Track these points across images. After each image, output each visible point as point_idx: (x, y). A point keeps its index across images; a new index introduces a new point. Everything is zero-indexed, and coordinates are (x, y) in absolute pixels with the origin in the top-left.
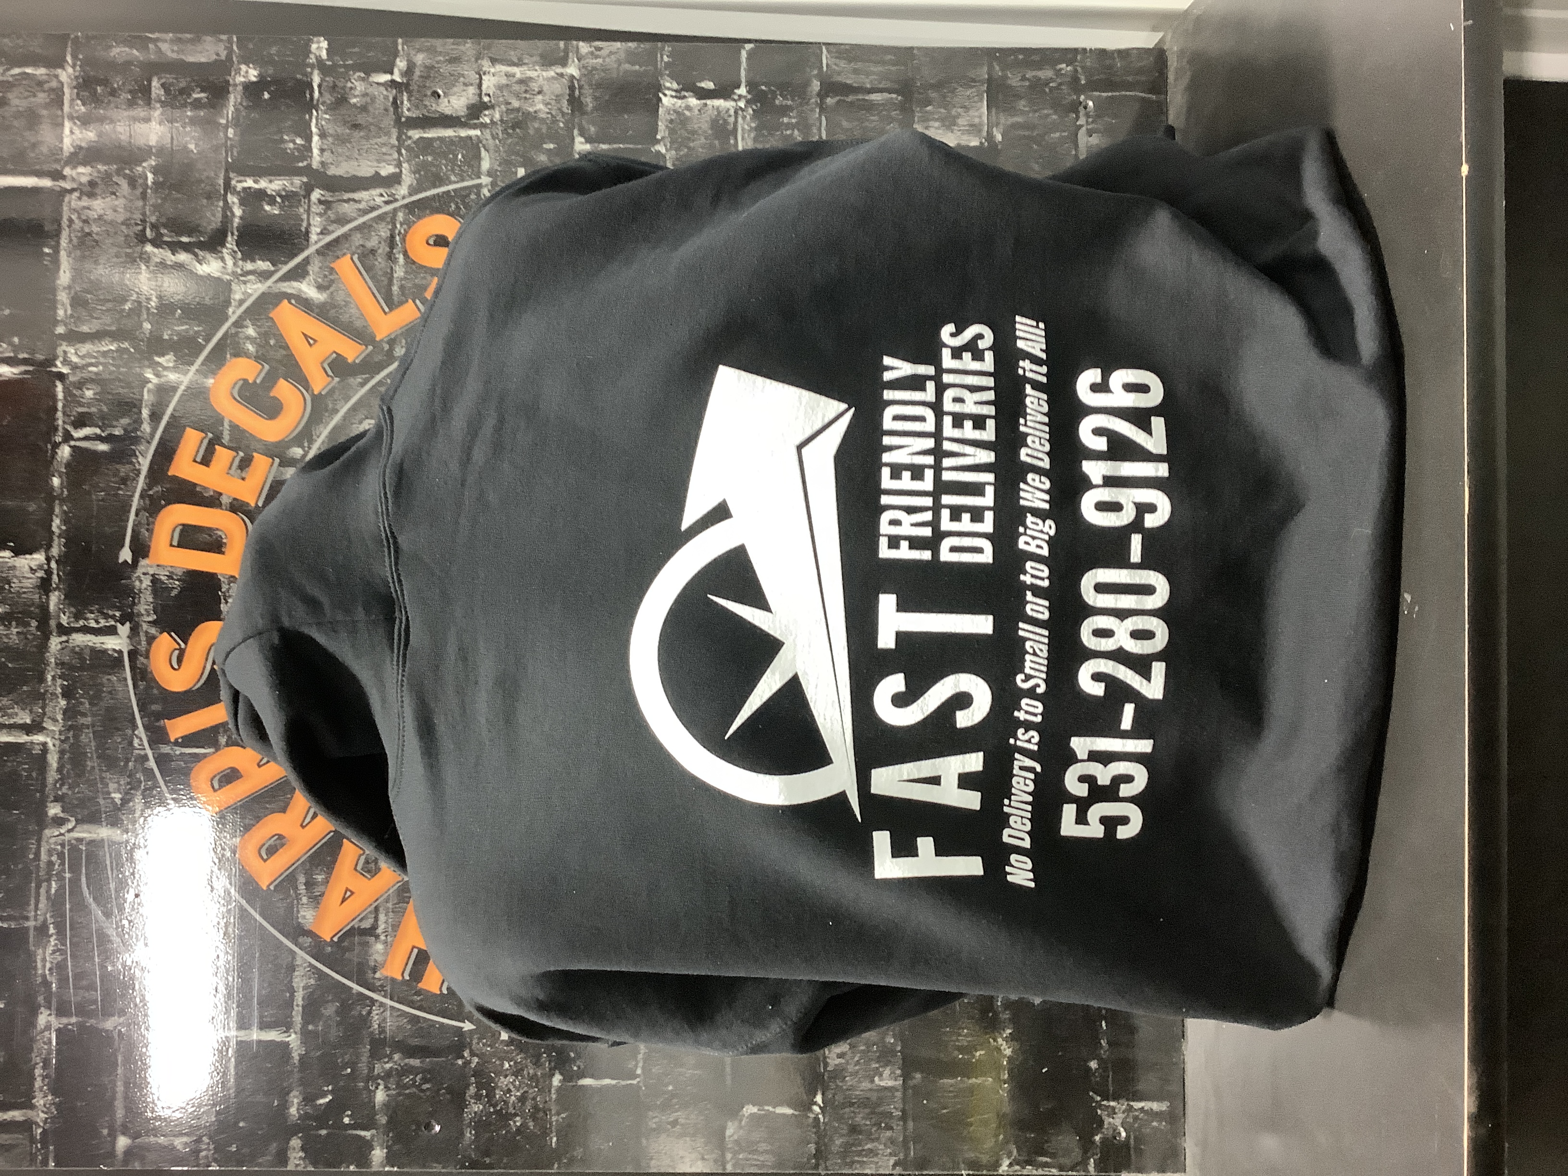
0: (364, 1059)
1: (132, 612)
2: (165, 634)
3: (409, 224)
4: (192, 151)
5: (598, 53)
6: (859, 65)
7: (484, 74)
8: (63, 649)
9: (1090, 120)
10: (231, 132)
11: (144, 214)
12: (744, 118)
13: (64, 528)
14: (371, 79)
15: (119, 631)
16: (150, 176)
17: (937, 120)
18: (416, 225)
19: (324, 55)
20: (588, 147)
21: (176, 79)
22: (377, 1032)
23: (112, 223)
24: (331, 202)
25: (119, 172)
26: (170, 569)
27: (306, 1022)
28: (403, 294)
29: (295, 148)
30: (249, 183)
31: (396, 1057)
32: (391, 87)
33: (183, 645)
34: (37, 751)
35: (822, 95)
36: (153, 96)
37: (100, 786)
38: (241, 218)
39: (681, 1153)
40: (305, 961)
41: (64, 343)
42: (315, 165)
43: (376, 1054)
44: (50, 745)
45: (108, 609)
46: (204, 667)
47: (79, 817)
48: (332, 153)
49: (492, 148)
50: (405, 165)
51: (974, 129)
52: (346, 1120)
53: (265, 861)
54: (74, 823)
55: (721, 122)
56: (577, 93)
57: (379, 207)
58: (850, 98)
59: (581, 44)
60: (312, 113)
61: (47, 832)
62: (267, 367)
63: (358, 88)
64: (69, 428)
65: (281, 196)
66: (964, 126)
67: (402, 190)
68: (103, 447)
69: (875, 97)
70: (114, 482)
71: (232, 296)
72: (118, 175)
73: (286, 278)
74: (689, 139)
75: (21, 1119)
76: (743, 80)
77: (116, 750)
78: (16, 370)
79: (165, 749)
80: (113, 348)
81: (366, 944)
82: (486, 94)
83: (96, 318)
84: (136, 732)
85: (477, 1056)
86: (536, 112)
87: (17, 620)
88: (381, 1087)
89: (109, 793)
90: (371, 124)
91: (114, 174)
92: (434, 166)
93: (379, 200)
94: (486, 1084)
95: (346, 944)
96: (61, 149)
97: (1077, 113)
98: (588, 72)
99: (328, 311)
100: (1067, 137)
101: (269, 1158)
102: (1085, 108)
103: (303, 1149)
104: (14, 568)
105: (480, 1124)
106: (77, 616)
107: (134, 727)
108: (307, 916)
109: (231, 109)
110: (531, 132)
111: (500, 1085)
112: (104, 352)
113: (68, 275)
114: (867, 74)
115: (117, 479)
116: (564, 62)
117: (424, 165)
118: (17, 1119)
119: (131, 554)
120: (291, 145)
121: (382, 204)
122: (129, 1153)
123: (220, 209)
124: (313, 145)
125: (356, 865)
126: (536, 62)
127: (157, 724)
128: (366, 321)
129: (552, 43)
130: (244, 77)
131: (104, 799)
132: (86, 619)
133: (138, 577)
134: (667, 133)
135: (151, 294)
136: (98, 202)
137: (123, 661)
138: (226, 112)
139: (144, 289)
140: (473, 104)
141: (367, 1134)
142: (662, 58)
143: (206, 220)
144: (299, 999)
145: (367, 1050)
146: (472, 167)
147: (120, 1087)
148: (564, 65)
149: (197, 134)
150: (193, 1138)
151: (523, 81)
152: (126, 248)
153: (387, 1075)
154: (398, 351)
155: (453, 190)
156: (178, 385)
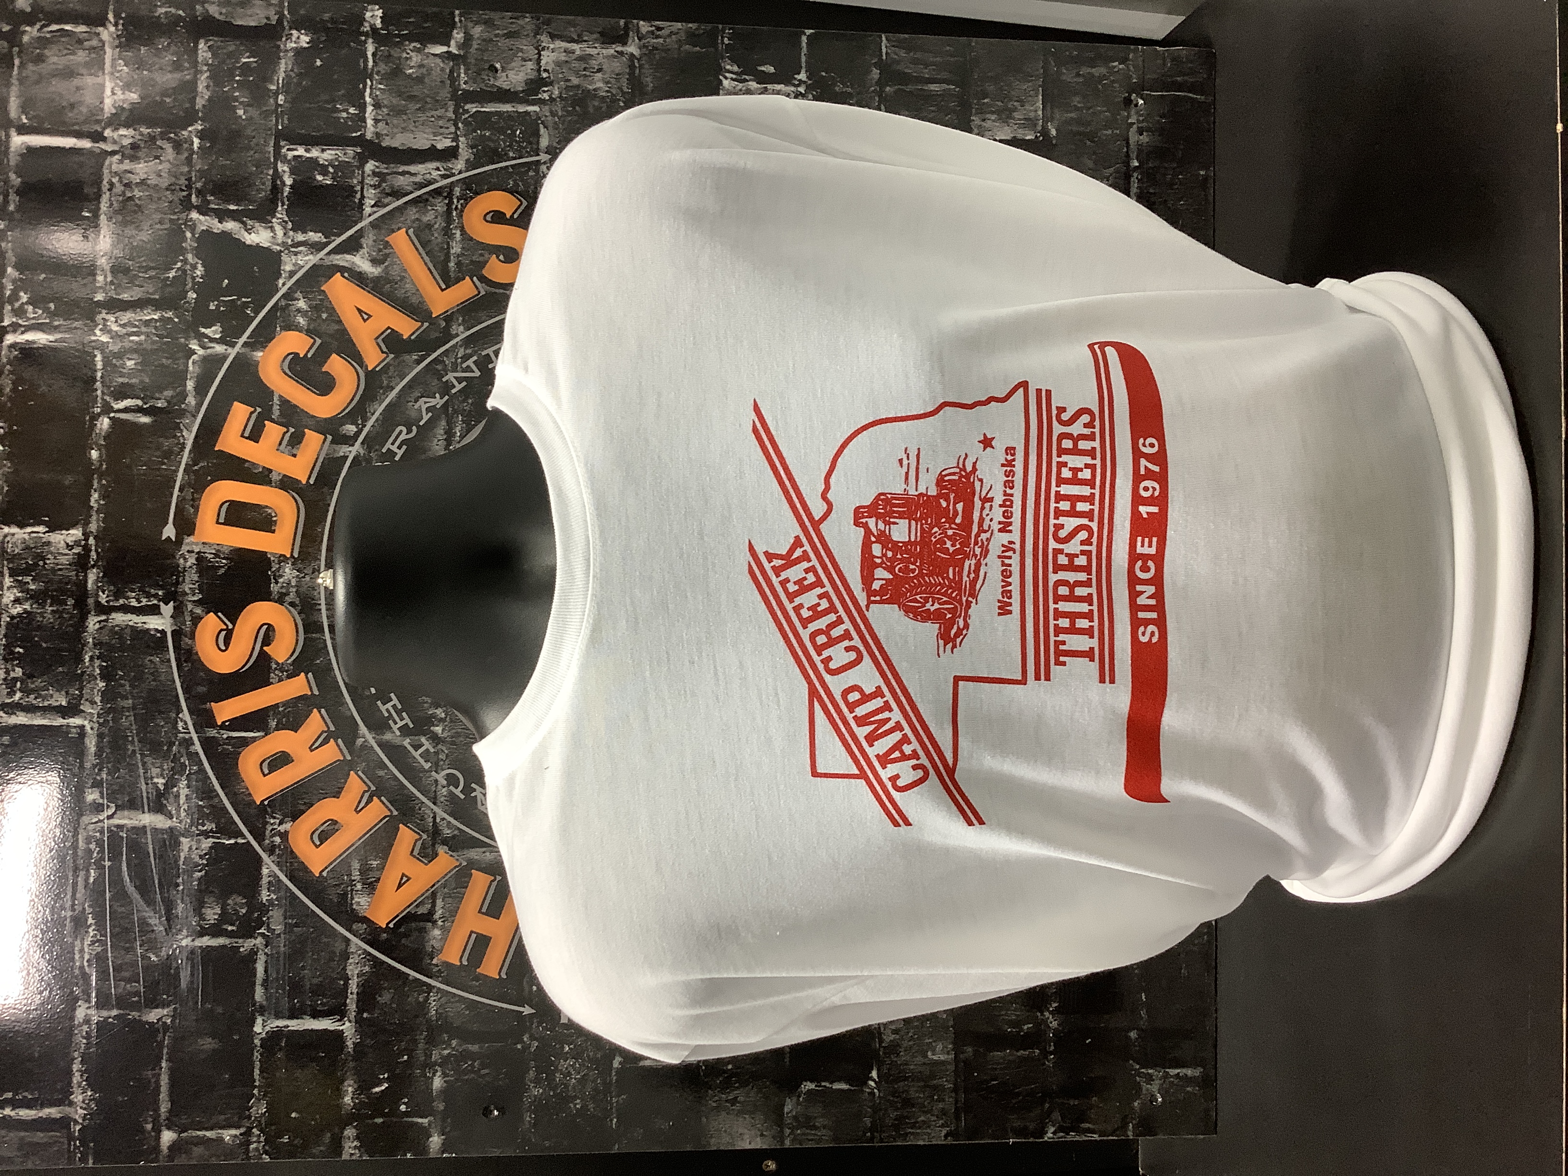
0: (421, 1046)
1: (176, 592)
2: (212, 614)
3: (467, 200)
4: (241, 117)
5: (659, 33)
6: (918, 55)
7: (543, 49)
8: (101, 628)
9: (1141, 118)
10: (281, 99)
11: (189, 179)
13: (102, 502)
14: (426, 51)
15: (162, 611)
16: (196, 141)
17: (993, 113)
18: (473, 201)
19: (378, 23)
21: (222, 42)
22: (434, 1018)
23: (155, 188)
24: (388, 174)
25: (164, 136)
26: (216, 547)
27: (359, 1012)
28: (460, 271)
29: (347, 118)
30: (301, 151)
31: (454, 1043)
32: (448, 58)
33: (230, 626)
34: (74, 733)
35: (880, 85)
36: (200, 59)
37: (141, 771)
38: (292, 187)
39: (740, 1131)
40: (360, 948)
41: (104, 311)
42: (369, 136)
43: (432, 1041)
44: (88, 728)
45: (150, 586)
46: (253, 648)
47: (120, 803)
48: (387, 124)
49: (550, 125)
50: (462, 139)
51: (1030, 122)
52: (403, 1108)
53: (317, 847)
54: (113, 810)
56: (637, 71)
57: (436, 181)
58: (909, 88)
59: (641, 23)
60: (366, 82)
61: (85, 819)
62: (319, 341)
63: (414, 59)
64: (107, 398)
65: (333, 167)
66: (1021, 120)
67: (460, 165)
68: (145, 420)
69: (933, 87)
70: (156, 457)
71: (282, 268)
72: (162, 139)
73: (339, 250)
75: (58, 1116)
76: (804, 65)
77: (159, 732)
78: (51, 338)
79: (212, 733)
80: (156, 317)
81: (423, 931)
82: (546, 71)
83: (138, 286)
84: (180, 715)
85: (536, 1039)
86: (595, 90)
87: (52, 597)
88: (439, 1074)
89: (152, 778)
90: (428, 96)
91: (158, 137)
92: (493, 141)
93: (435, 174)
94: (546, 1068)
95: (402, 930)
96: (102, 110)
97: (1128, 110)
98: (649, 52)
99: (384, 285)
100: (1119, 134)
101: (322, 1148)
102: (1136, 106)
103: (357, 1138)
104: (48, 543)
105: (539, 1106)
106: (117, 595)
107: (179, 710)
108: (361, 902)
109: (282, 75)
110: (591, 110)
111: (559, 1068)
112: (146, 320)
113: (108, 240)
114: (927, 65)
115: (158, 453)
116: (624, 41)
117: (482, 140)
118: (53, 1116)
119: (174, 531)
120: (344, 115)
121: (438, 178)
122: (174, 1147)
123: (269, 177)
124: (367, 115)
125: (413, 850)
126: (596, 39)
127: (204, 706)
128: (422, 297)
129: (613, 21)
130: (295, 42)
131: (147, 784)
132: (128, 598)
133: (183, 556)
135: (197, 263)
136: (141, 166)
137: (167, 642)
138: (276, 78)
139: (190, 257)
140: (531, 80)
141: (424, 1121)
142: (722, 40)
143: (255, 188)
144: (353, 987)
145: (422, 1037)
146: (530, 143)
147: (164, 1080)
148: (624, 44)
149: (246, 100)
150: (242, 1130)
151: (583, 58)
152: (171, 214)
153: (445, 1062)
154: (454, 329)
155: (512, 166)
156: (225, 357)
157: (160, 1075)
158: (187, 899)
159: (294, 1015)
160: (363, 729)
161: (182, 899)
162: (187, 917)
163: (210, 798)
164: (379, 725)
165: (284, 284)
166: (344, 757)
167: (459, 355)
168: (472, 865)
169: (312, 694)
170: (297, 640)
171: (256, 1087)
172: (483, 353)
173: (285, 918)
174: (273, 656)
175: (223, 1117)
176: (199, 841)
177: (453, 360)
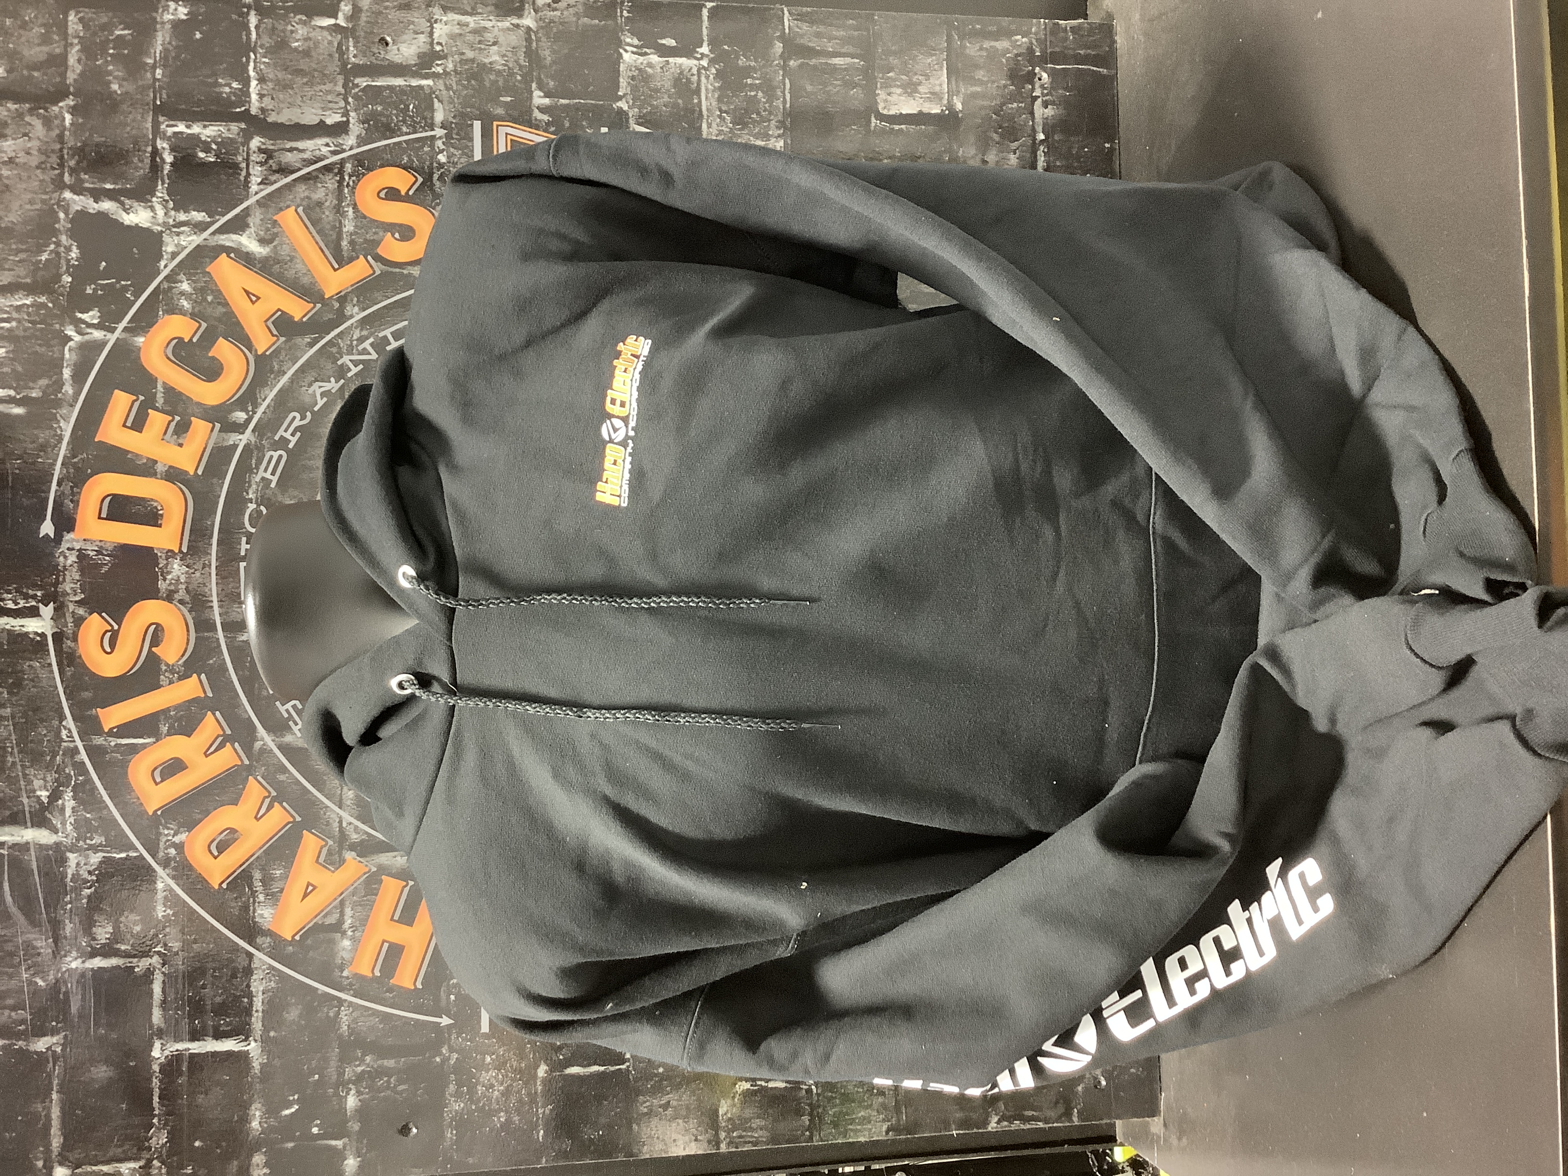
0: (333, 1063)
1: (56, 591)
2: (95, 614)
3: (359, 176)
4: (115, 92)
5: (556, 5)
6: (821, 29)
7: (436, 22)
9: (1045, 91)
10: (159, 73)
11: (62, 157)
12: (707, 77)
14: (313, 23)
15: (42, 613)
16: (68, 118)
17: (898, 86)
18: (365, 177)
20: (547, 101)
21: (94, 13)
22: (346, 1034)
23: (25, 166)
24: (276, 151)
25: (31, 111)
26: (98, 543)
27: (266, 1030)
28: (353, 250)
29: (230, 92)
30: (181, 127)
31: (368, 1059)
32: (335, 31)
33: (116, 627)
35: (784, 57)
36: (70, 32)
37: (23, 783)
38: (172, 165)
39: (674, 1136)
40: (264, 963)
42: (253, 111)
43: (345, 1059)
45: (28, 588)
46: (141, 650)
48: (273, 99)
49: (445, 99)
50: (352, 114)
51: (935, 96)
52: (315, 1130)
53: (216, 858)
55: (684, 80)
56: (534, 44)
57: (325, 157)
58: (813, 62)
60: (249, 56)
62: (204, 325)
63: (300, 32)
65: (216, 143)
66: (926, 93)
67: (350, 140)
68: (18, 411)
69: (837, 61)
70: (31, 449)
71: (164, 249)
72: (31, 116)
73: (224, 230)
74: (651, 96)
76: (705, 38)
77: (41, 743)
79: (99, 741)
80: (28, 302)
81: (332, 942)
82: (439, 43)
83: (9, 270)
84: (64, 723)
85: (457, 1052)
86: (491, 63)
88: (353, 1092)
89: (34, 791)
90: (315, 70)
91: (27, 114)
92: (384, 116)
93: (325, 150)
94: (467, 1081)
95: (309, 942)
97: (1033, 84)
98: (546, 26)
99: (273, 265)
100: (1025, 108)
102: (1040, 79)
103: (266, 1165)
105: (461, 1123)
107: (62, 718)
108: (264, 914)
109: (159, 48)
110: (488, 85)
111: (481, 1080)
112: (18, 306)
114: (830, 39)
115: (35, 446)
116: (519, 12)
117: (374, 115)
119: (53, 527)
120: (227, 89)
121: (329, 155)
123: (148, 155)
124: (251, 90)
125: (319, 857)
126: (491, 12)
127: (89, 713)
128: (313, 277)
130: (173, 14)
131: (28, 797)
132: (4, 600)
133: (63, 553)
134: (629, 89)
135: (72, 245)
136: (8, 143)
137: (47, 645)
138: (153, 51)
139: (63, 238)
140: (424, 53)
141: (338, 1143)
142: (622, 12)
143: (133, 165)
144: (258, 1004)
145: (336, 1054)
146: (425, 118)
147: (56, 1113)
148: (520, 16)
149: (120, 74)
150: (142, 1163)
151: (478, 31)
152: (42, 193)
153: (359, 1079)
154: (349, 310)
155: (405, 141)
156: (104, 343)
157: (49, 1109)
158: (77, 920)
159: (195, 1036)
160: (261, 731)
161: (71, 919)
162: (76, 939)
163: (100, 809)
164: (278, 727)
165: (166, 266)
166: (241, 760)
167: (355, 337)
168: (383, 870)
169: (206, 696)
170: (188, 640)
171: (155, 1116)
172: (381, 335)
173: (183, 933)
174: (162, 657)
175: (120, 1150)
176: (87, 857)
177: (349, 342)
